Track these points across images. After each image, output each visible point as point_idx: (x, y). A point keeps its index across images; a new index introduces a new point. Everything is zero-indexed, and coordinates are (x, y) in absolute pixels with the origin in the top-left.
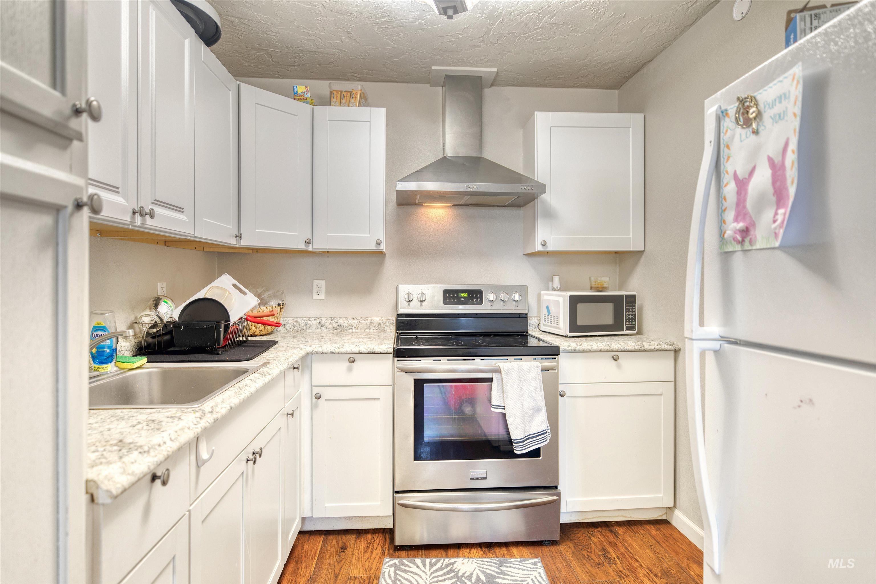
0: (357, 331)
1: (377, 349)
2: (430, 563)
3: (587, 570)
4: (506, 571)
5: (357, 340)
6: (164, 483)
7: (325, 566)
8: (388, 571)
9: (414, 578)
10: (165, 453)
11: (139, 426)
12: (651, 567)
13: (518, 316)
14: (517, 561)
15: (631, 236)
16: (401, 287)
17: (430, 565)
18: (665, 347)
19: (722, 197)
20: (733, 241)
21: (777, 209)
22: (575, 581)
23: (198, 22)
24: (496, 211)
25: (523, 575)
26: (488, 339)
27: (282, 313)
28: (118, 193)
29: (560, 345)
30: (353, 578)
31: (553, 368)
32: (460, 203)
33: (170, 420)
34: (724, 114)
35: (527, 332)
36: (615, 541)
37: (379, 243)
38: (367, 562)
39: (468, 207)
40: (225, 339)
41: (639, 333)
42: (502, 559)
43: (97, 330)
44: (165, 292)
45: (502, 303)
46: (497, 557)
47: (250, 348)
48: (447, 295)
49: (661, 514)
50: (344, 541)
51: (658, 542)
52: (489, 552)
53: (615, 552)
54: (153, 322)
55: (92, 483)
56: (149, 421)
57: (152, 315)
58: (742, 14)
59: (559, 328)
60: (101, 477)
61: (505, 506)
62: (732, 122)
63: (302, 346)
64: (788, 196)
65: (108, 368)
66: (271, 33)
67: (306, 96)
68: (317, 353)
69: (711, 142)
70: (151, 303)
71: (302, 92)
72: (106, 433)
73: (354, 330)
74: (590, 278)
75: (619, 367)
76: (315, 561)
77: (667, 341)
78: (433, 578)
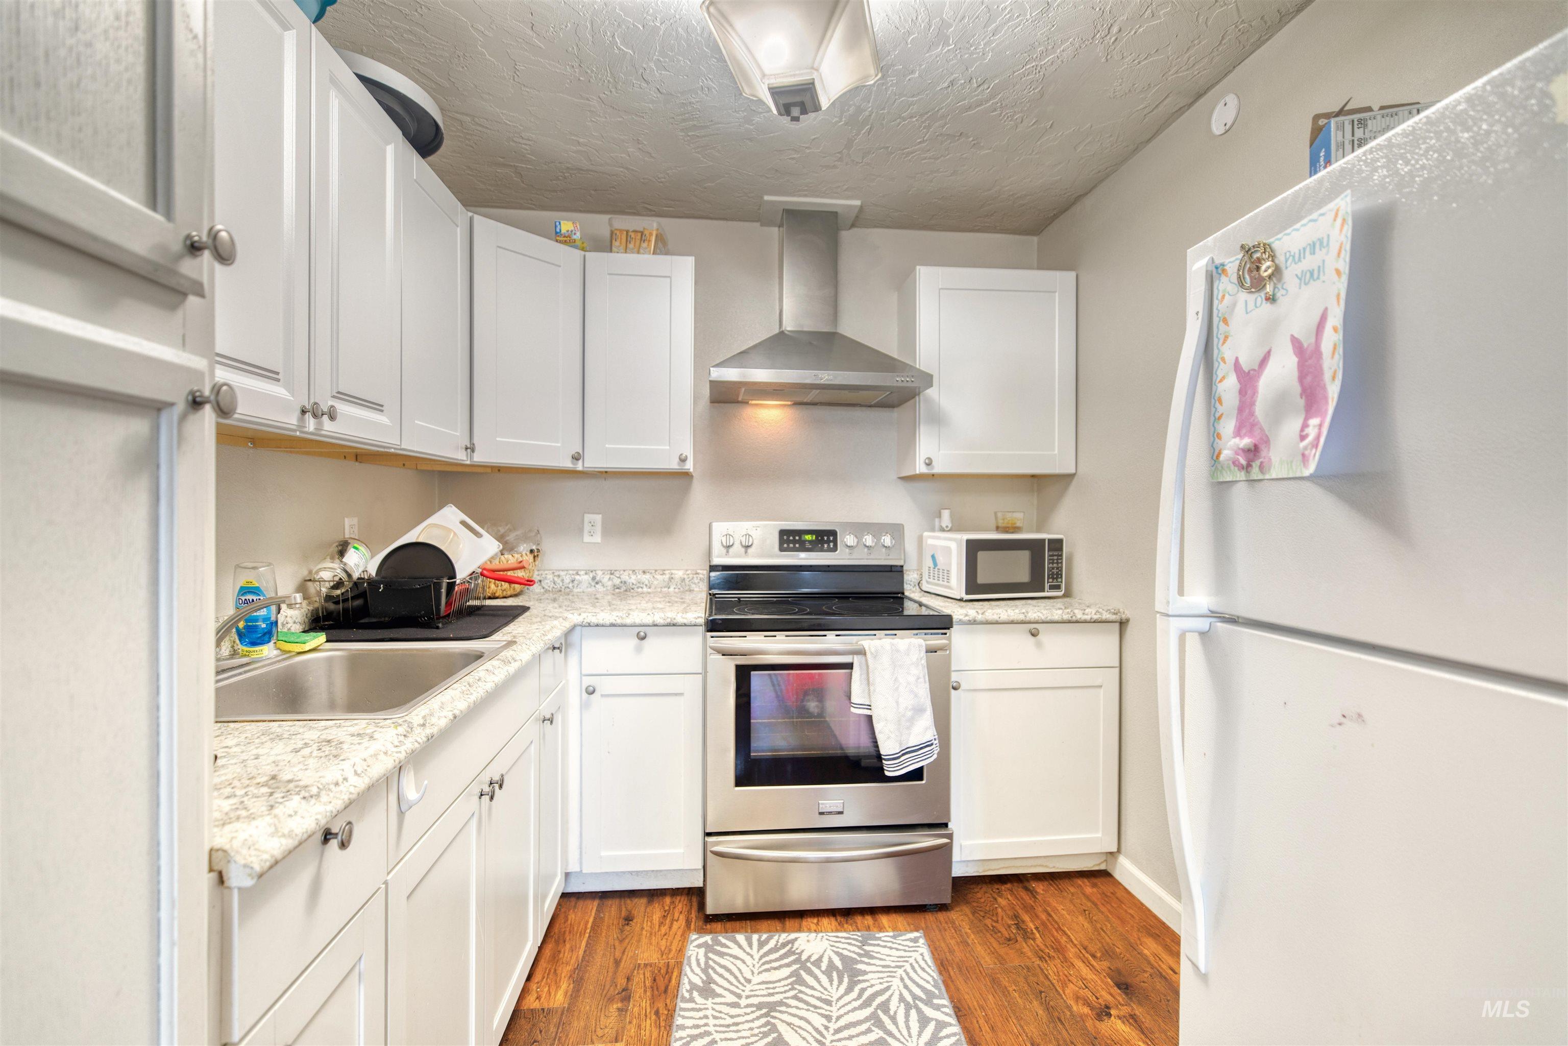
0: (649, 590)
1: (680, 619)
2: (759, 940)
3: (992, 949)
4: (873, 952)
5: (650, 605)
6: (343, 845)
7: (600, 949)
8: (695, 954)
9: (735, 965)
10: (346, 797)
11: (306, 752)
12: (1086, 943)
13: (889, 569)
14: (888, 936)
15: (1056, 452)
16: (715, 525)
17: (759, 944)
18: (1106, 616)
19: (1216, 399)
20: (1232, 467)
21: (1306, 419)
22: (974, 966)
23: (407, 119)
24: (858, 413)
25: (898, 957)
26: (845, 604)
27: (537, 563)
28: (278, 380)
29: (952, 614)
30: (642, 966)
31: (942, 648)
32: (805, 401)
33: (356, 740)
34: (1220, 271)
35: (903, 593)
36: (1033, 904)
37: (683, 460)
38: (664, 941)
39: (816, 407)
40: (448, 604)
41: (1067, 595)
42: (867, 933)
43: (245, 593)
44: (356, 531)
45: (866, 550)
46: (859, 930)
47: (487, 618)
48: (785, 537)
49: (1098, 863)
50: (629, 907)
51: (1096, 905)
52: (847, 923)
53: (1032, 921)
54: (337, 579)
55: (220, 853)
56: (322, 742)
57: (335, 569)
58: (1225, 125)
59: (950, 588)
60: (236, 844)
61: (871, 855)
62: (1231, 283)
63: (566, 614)
64: (1326, 398)
65: (264, 652)
66: (521, 140)
67: (575, 237)
68: (589, 625)
69: (1197, 313)
70: (334, 549)
71: (568, 231)
72: (251, 763)
73: (645, 589)
74: (996, 513)
75: (1039, 645)
76: (585, 939)
77: (1109, 608)
78: (764, 964)
